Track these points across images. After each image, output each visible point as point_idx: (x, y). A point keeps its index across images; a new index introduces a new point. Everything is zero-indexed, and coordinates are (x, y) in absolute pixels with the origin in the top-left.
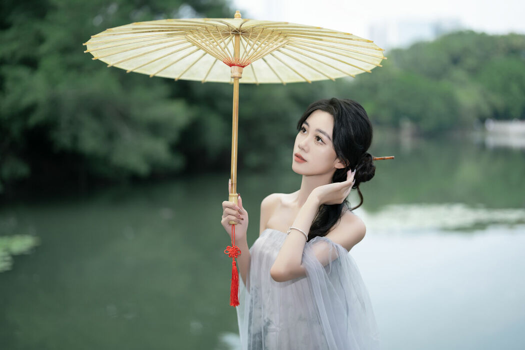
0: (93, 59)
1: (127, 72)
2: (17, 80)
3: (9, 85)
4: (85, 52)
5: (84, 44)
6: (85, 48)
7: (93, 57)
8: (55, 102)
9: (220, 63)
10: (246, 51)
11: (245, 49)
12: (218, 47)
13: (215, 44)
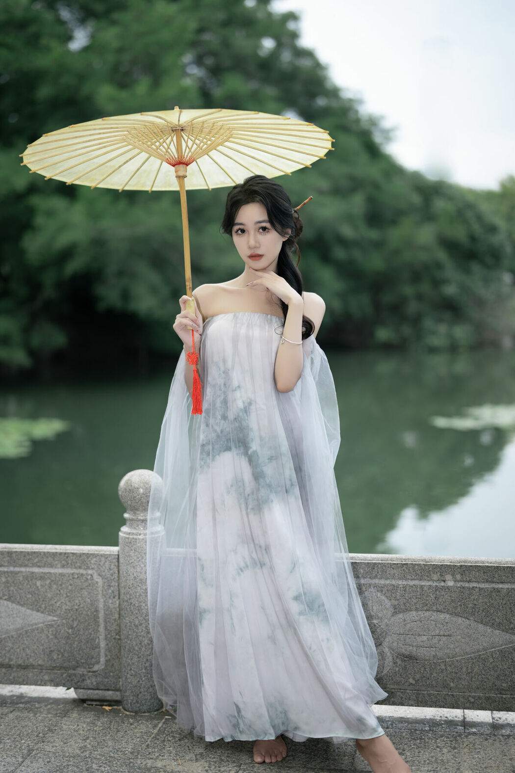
0: (30, 172)
1: (67, 184)
2: (50, 214)
3: (39, 220)
4: (22, 164)
5: (20, 156)
6: (21, 160)
7: (31, 170)
8: (98, 242)
9: (165, 164)
10: (187, 146)
11: (187, 143)
12: (161, 147)
13: (158, 144)
